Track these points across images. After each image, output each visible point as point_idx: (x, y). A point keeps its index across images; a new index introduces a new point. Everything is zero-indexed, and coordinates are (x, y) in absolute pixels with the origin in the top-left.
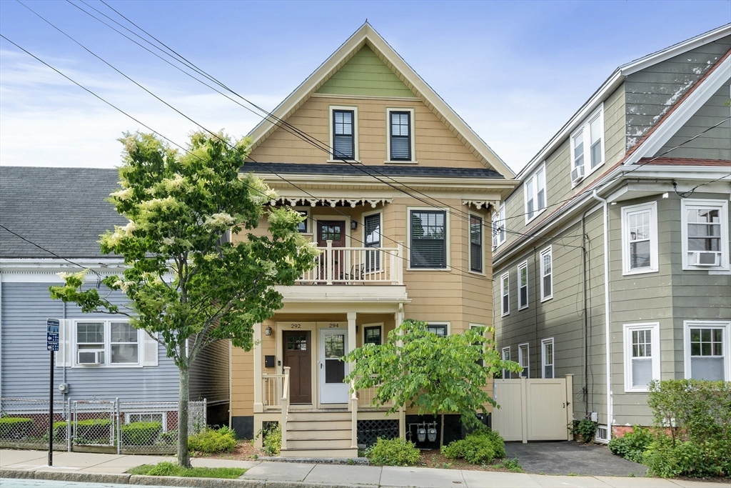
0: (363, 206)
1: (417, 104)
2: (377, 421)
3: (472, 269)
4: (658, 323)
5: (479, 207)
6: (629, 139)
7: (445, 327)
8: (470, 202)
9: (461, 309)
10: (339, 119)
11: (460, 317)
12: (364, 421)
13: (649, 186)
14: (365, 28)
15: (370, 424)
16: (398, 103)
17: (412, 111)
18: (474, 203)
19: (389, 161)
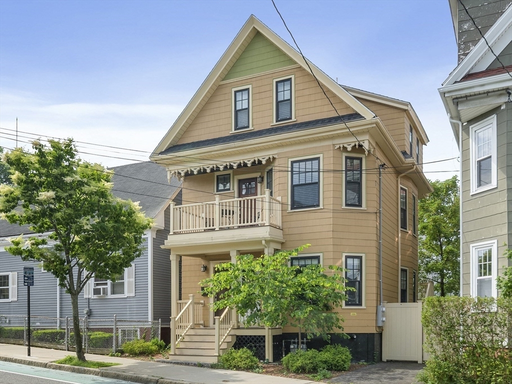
0: (257, 164)
1: (295, 70)
2: (251, 336)
3: (347, 205)
4: (496, 241)
5: (349, 149)
6: (462, 57)
7: (318, 258)
8: (341, 146)
9: (331, 241)
10: (239, 98)
11: (331, 248)
12: (242, 336)
13: (482, 100)
14: (252, 19)
15: (251, 339)
16: (281, 73)
17: (293, 77)
18: (345, 145)
19: (275, 123)
